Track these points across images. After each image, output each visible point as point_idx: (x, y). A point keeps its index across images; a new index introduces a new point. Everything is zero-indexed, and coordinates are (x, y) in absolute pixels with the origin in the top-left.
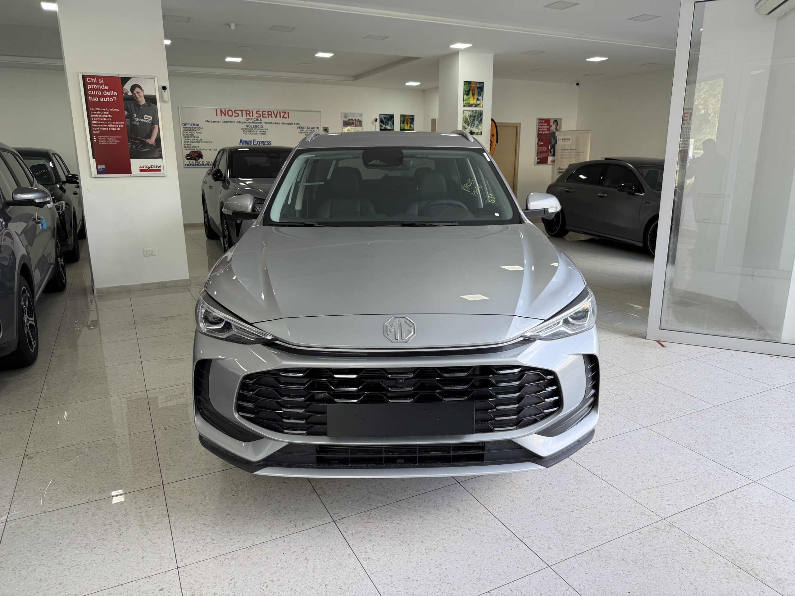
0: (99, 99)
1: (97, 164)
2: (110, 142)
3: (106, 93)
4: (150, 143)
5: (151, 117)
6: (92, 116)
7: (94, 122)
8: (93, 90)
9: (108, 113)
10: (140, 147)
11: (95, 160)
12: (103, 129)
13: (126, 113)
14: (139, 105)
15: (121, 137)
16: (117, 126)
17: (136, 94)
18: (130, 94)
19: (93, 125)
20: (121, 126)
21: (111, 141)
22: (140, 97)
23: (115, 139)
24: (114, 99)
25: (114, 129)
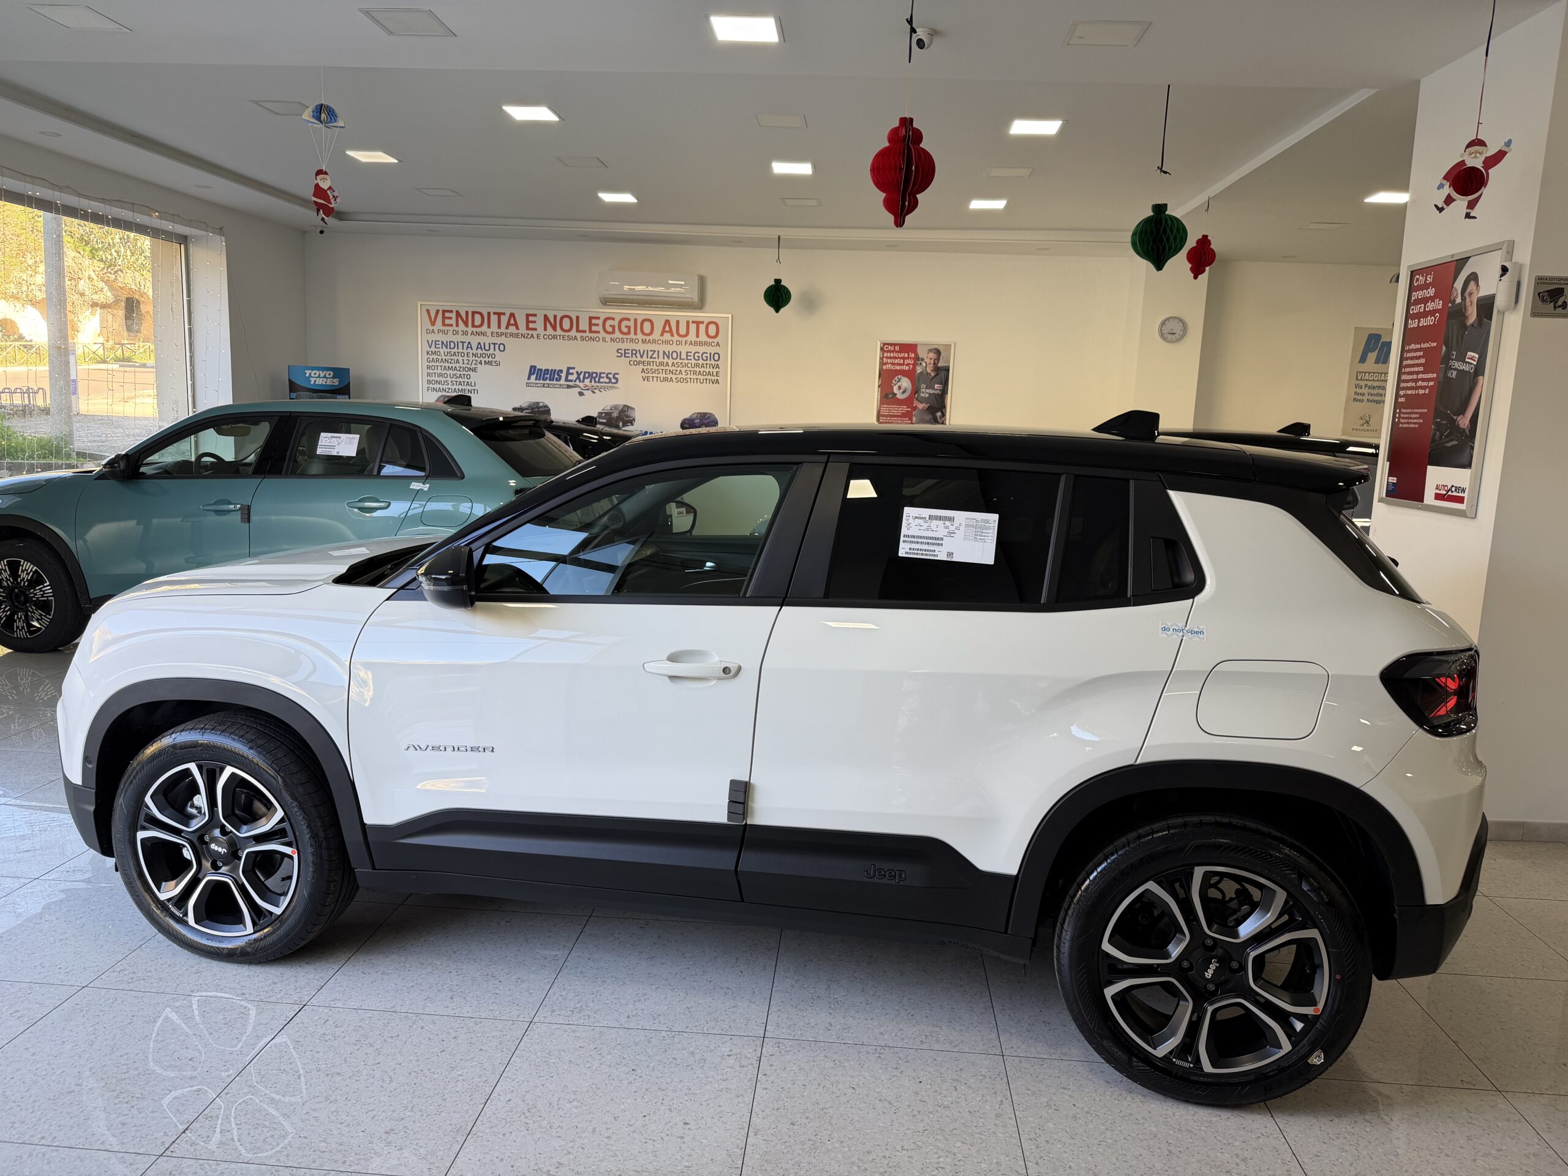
0: (1419, 322)
1: (1390, 475)
2: (1411, 423)
3: (1431, 306)
4: (1461, 426)
5: (1477, 356)
6: (1405, 363)
7: (1404, 377)
8: (1418, 302)
9: (1421, 353)
10: (1446, 437)
11: (1388, 463)
12: (1409, 392)
13: (1444, 348)
14: (1464, 326)
15: (1426, 411)
16: (1425, 384)
17: (1467, 297)
18: (1459, 300)
19: (1402, 385)
20: (1431, 383)
21: (1412, 421)
22: (1471, 302)
23: (1418, 416)
24: (1435, 318)
25: (1421, 392)
